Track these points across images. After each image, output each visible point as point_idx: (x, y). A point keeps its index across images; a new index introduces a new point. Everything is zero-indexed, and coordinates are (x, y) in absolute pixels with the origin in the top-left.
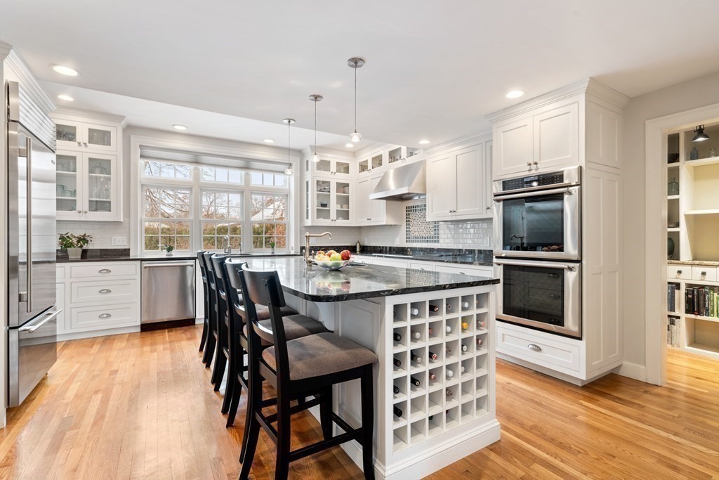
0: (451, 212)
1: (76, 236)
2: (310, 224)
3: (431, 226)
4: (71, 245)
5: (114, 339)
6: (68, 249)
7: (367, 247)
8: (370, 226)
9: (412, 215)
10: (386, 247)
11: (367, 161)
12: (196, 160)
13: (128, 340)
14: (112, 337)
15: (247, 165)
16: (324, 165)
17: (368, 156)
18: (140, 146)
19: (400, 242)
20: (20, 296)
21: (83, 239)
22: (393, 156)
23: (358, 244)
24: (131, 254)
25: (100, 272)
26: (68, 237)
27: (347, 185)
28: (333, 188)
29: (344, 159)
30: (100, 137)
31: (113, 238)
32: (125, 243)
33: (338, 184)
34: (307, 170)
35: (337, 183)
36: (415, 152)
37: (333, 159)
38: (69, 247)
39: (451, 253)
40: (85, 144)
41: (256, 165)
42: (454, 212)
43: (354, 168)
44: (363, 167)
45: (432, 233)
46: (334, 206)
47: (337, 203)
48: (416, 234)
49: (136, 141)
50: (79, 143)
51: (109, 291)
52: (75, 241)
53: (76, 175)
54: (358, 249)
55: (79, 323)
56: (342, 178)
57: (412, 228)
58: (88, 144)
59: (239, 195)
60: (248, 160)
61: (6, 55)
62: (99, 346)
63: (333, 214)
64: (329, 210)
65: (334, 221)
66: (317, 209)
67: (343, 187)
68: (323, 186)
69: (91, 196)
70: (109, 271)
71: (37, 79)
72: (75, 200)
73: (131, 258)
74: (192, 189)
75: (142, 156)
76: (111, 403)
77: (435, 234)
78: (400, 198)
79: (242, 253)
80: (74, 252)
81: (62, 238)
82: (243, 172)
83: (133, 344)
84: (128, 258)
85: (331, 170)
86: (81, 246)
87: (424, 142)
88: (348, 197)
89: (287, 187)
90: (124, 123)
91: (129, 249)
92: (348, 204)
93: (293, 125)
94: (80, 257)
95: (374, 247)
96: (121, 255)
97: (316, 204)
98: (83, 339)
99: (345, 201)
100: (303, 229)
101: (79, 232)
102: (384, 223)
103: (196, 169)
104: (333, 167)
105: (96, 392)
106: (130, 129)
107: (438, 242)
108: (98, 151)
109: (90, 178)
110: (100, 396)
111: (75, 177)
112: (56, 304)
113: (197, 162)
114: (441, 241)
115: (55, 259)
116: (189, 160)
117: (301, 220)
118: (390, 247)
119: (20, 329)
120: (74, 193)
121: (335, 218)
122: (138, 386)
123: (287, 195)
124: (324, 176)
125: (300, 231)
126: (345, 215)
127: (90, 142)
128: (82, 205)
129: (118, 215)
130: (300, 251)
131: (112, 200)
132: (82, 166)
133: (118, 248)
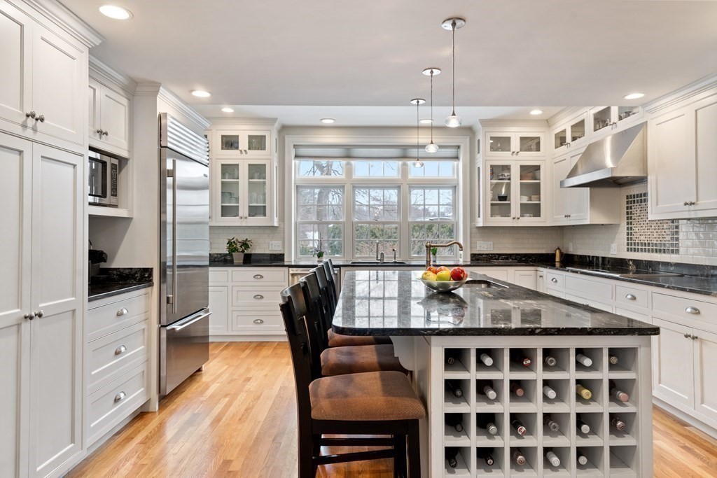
0: (686, 204)
1: (240, 241)
2: (482, 225)
3: (665, 226)
4: (236, 250)
5: (264, 346)
6: (233, 253)
7: (573, 255)
8: (573, 226)
9: (636, 209)
10: (598, 258)
11: (564, 131)
13: (275, 348)
14: (264, 344)
15: (404, 154)
16: (501, 143)
17: (565, 124)
18: (294, 145)
19: (617, 249)
20: (168, 298)
21: (245, 244)
22: (601, 119)
23: (558, 252)
24: (285, 260)
25: (254, 277)
26: (234, 242)
27: (537, 168)
28: (515, 173)
29: (530, 132)
30: (257, 143)
31: (271, 243)
32: (280, 248)
33: (523, 168)
34: (479, 153)
35: (521, 167)
36: (635, 111)
37: (515, 133)
38: (234, 252)
39: (698, 272)
40: (245, 151)
41: (414, 152)
42: (692, 204)
43: (548, 142)
44: (561, 140)
45: (668, 238)
46: (517, 199)
47: (521, 194)
48: (642, 238)
49: (291, 140)
50: (241, 151)
51: (262, 297)
52: (238, 246)
53: (238, 182)
54: (557, 259)
55: (239, 326)
56: (530, 158)
57: (636, 230)
58: (248, 151)
59: (396, 191)
60: (405, 147)
61: (157, 92)
62: (250, 351)
63: (515, 209)
64: (510, 204)
65: (516, 218)
66: (492, 205)
67: (531, 172)
68: (499, 172)
69: (250, 201)
70: (262, 277)
71: (186, 104)
72: (238, 206)
73: (286, 264)
74: (344, 187)
75: (297, 156)
76: (231, 409)
77: (672, 238)
78: (614, 183)
79: (397, 260)
80: (238, 257)
81: (229, 243)
82: (400, 163)
83: (276, 354)
84: (281, 264)
85: (512, 149)
86: (243, 251)
87: (634, 96)
88: (539, 185)
89: (456, 177)
90: (277, 125)
91: (283, 255)
92: (539, 194)
93: (423, 105)
94: (242, 261)
95: (581, 256)
96: (276, 260)
97: (490, 196)
98: (242, 342)
99: (535, 190)
100: (474, 230)
101: (242, 238)
102: (588, 222)
103: (348, 164)
104: (515, 144)
105: (226, 396)
106: (285, 129)
107: (677, 252)
108: (256, 157)
109: (249, 183)
110: (227, 399)
111: (238, 183)
112: (209, 307)
113: (348, 157)
114: (682, 250)
115: (207, 263)
116: (338, 155)
117: (472, 219)
118: (603, 258)
119: (169, 328)
120: (237, 200)
121: (519, 216)
122: (259, 398)
123: (455, 187)
124: (501, 158)
125: (471, 233)
126: (535, 210)
127: (249, 149)
128: (243, 211)
129: (272, 219)
130: (471, 260)
131: (267, 205)
132: (243, 172)
133: (275, 253)
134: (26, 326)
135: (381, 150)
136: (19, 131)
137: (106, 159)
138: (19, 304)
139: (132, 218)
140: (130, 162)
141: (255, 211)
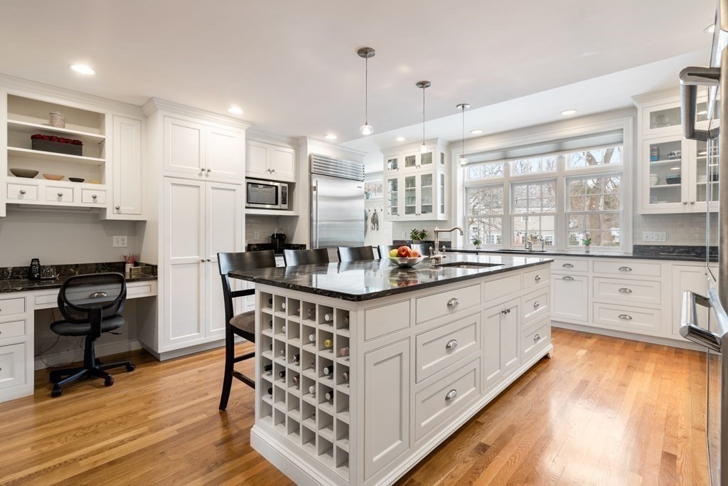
12: (505, 156)
21: (423, 234)
24: (452, 246)
26: (415, 232)
30: (427, 159)
32: (447, 237)
40: (419, 166)
47: (696, 174)
49: (456, 153)
50: (417, 166)
53: (415, 188)
58: (421, 166)
63: (688, 193)
64: (680, 187)
65: (689, 204)
69: (423, 202)
72: (415, 206)
81: (412, 233)
82: (556, 156)
89: (622, 163)
91: (450, 242)
101: (420, 230)
106: (452, 144)
108: (426, 169)
113: (505, 158)
116: (496, 158)
120: (414, 202)
121: (694, 200)
123: (622, 173)
125: (634, 223)
127: (422, 164)
128: (418, 210)
129: (436, 215)
130: (634, 252)
131: (433, 204)
132: (418, 182)
133: (444, 240)
134: (202, 265)
135: (535, 147)
136: (197, 177)
137: (276, 184)
138: (199, 254)
139: (298, 216)
140: (296, 185)
141: (426, 209)
